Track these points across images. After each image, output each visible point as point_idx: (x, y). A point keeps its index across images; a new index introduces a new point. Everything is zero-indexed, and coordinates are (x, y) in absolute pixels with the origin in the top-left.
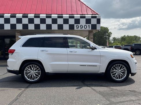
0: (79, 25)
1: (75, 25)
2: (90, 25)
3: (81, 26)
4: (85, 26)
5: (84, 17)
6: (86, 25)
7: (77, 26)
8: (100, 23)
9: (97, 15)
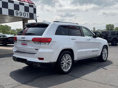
0: (19, 12)
1: (15, 11)
2: (28, 13)
3: (21, 13)
4: (24, 14)
5: (23, 4)
6: (25, 12)
7: (17, 13)
8: (36, 13)
9: (33, 5)
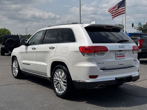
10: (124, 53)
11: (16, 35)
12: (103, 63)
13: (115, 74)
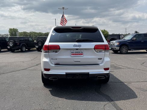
10: (82, 51)
11: (118, 34)
12: (56, 59)
13: (67, 69)
